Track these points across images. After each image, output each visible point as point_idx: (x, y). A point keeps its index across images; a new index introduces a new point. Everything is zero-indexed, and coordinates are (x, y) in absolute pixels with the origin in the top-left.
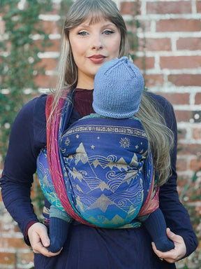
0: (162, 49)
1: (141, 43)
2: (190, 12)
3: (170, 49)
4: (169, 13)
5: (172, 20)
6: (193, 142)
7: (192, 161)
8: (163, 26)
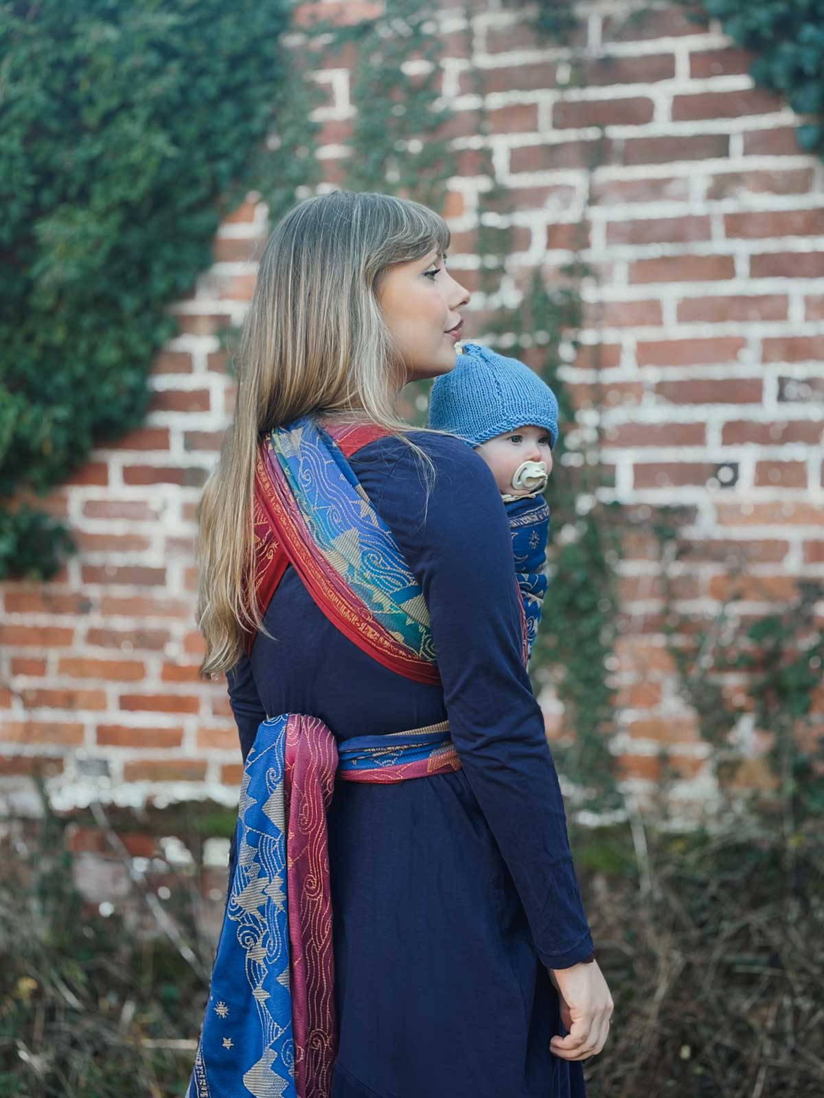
0: (641, 322)
1: (590, 312)
2: (707, 236)
3: (659, 322)
4: (659, 241)
5: (664, 260)
6: (718, 533)
7: (714, 579)
8: (643, 271)
